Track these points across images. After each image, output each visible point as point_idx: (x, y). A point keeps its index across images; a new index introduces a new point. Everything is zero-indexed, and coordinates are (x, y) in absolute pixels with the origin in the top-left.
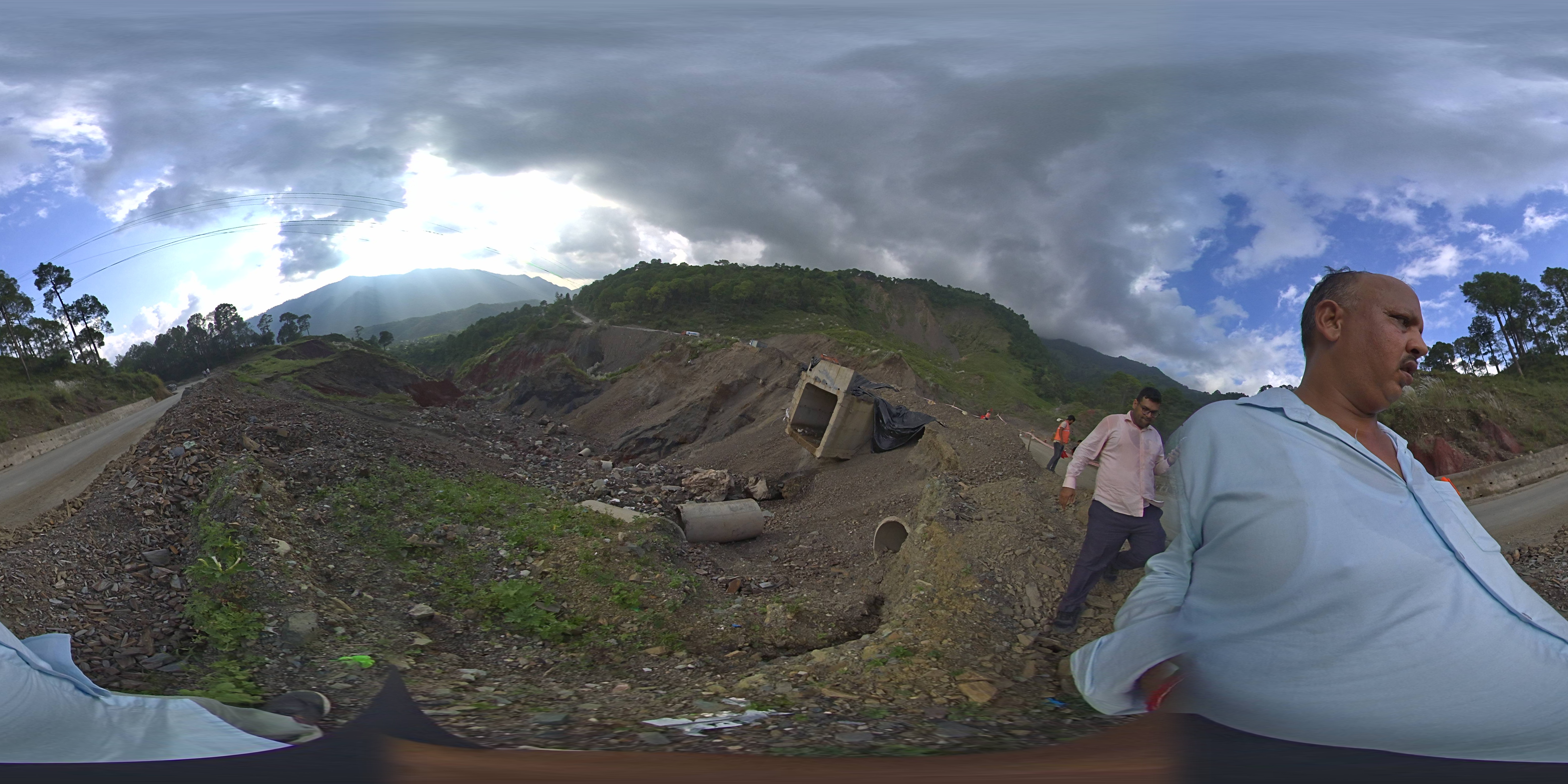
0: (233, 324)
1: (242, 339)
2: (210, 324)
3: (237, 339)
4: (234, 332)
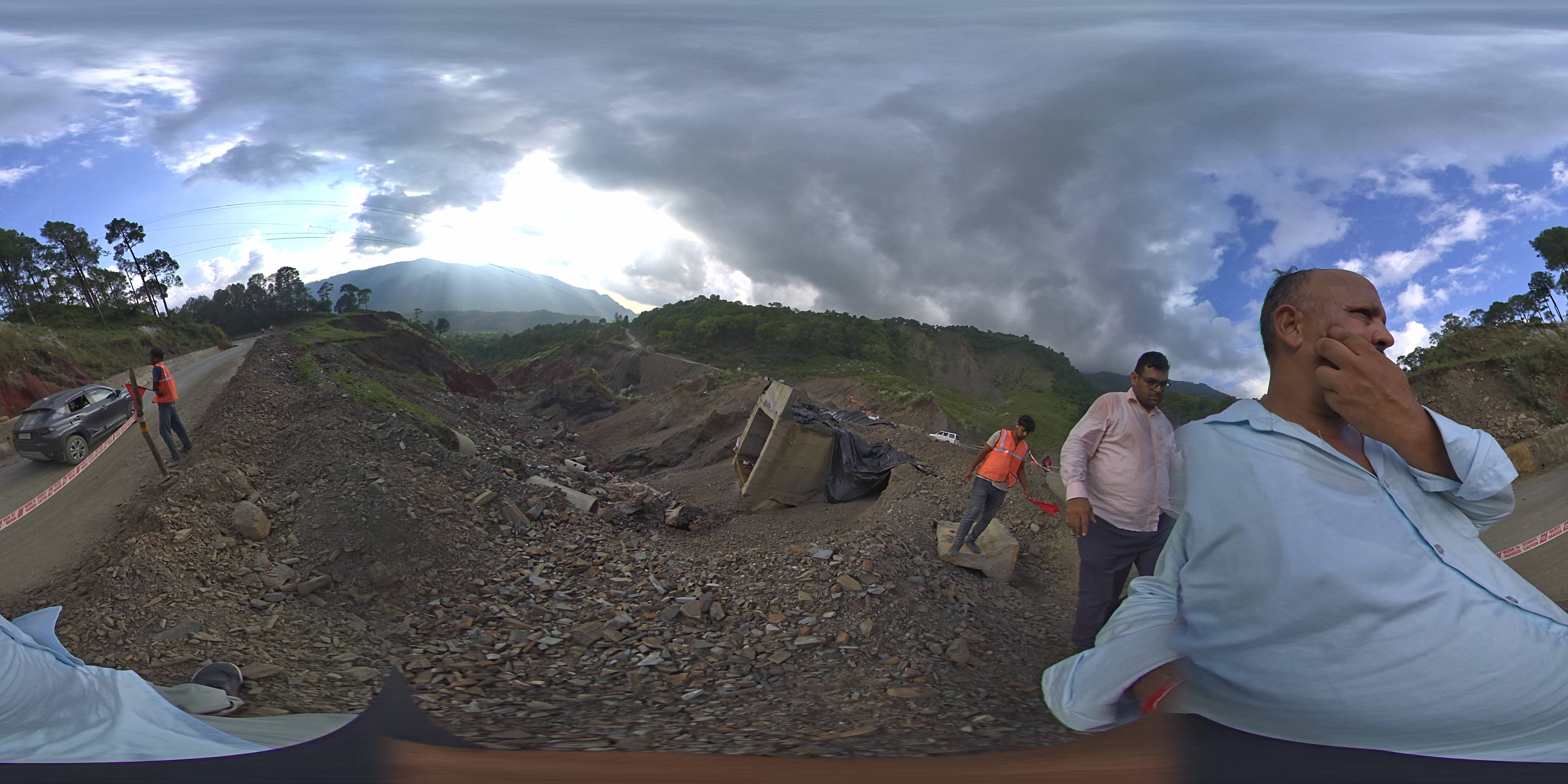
0: (293, 287)
1: (299, 303)
2: (271, 285)
3: (294, 302)
4: (294, 296)
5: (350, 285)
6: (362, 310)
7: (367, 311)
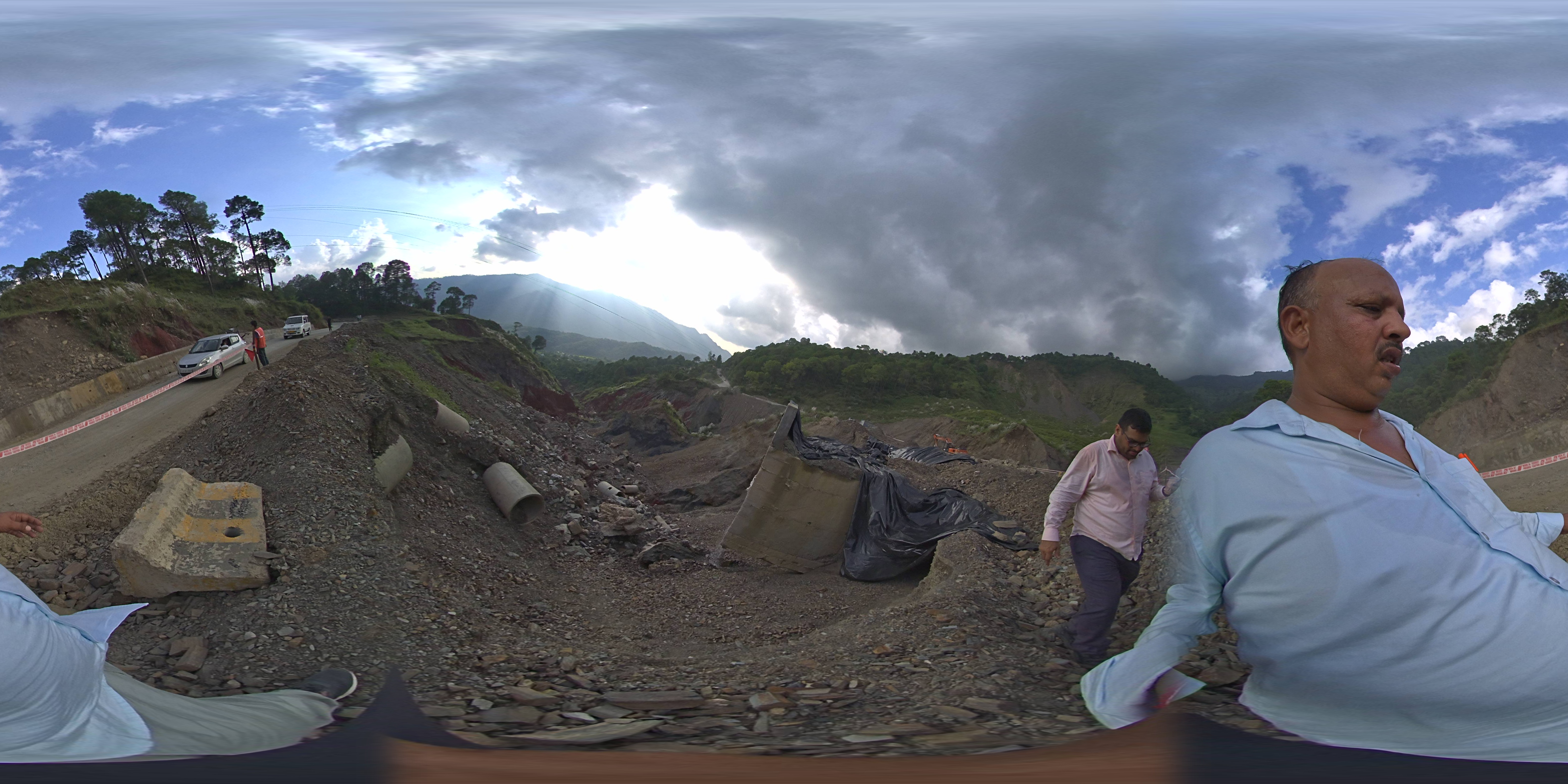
0: (401, 281)
1: (404, 297)
2: (378, 275)
3: (400, 295)
4: (400, 289)
5: (457, 288)
6: (464, 315)
7: (469, 316)
